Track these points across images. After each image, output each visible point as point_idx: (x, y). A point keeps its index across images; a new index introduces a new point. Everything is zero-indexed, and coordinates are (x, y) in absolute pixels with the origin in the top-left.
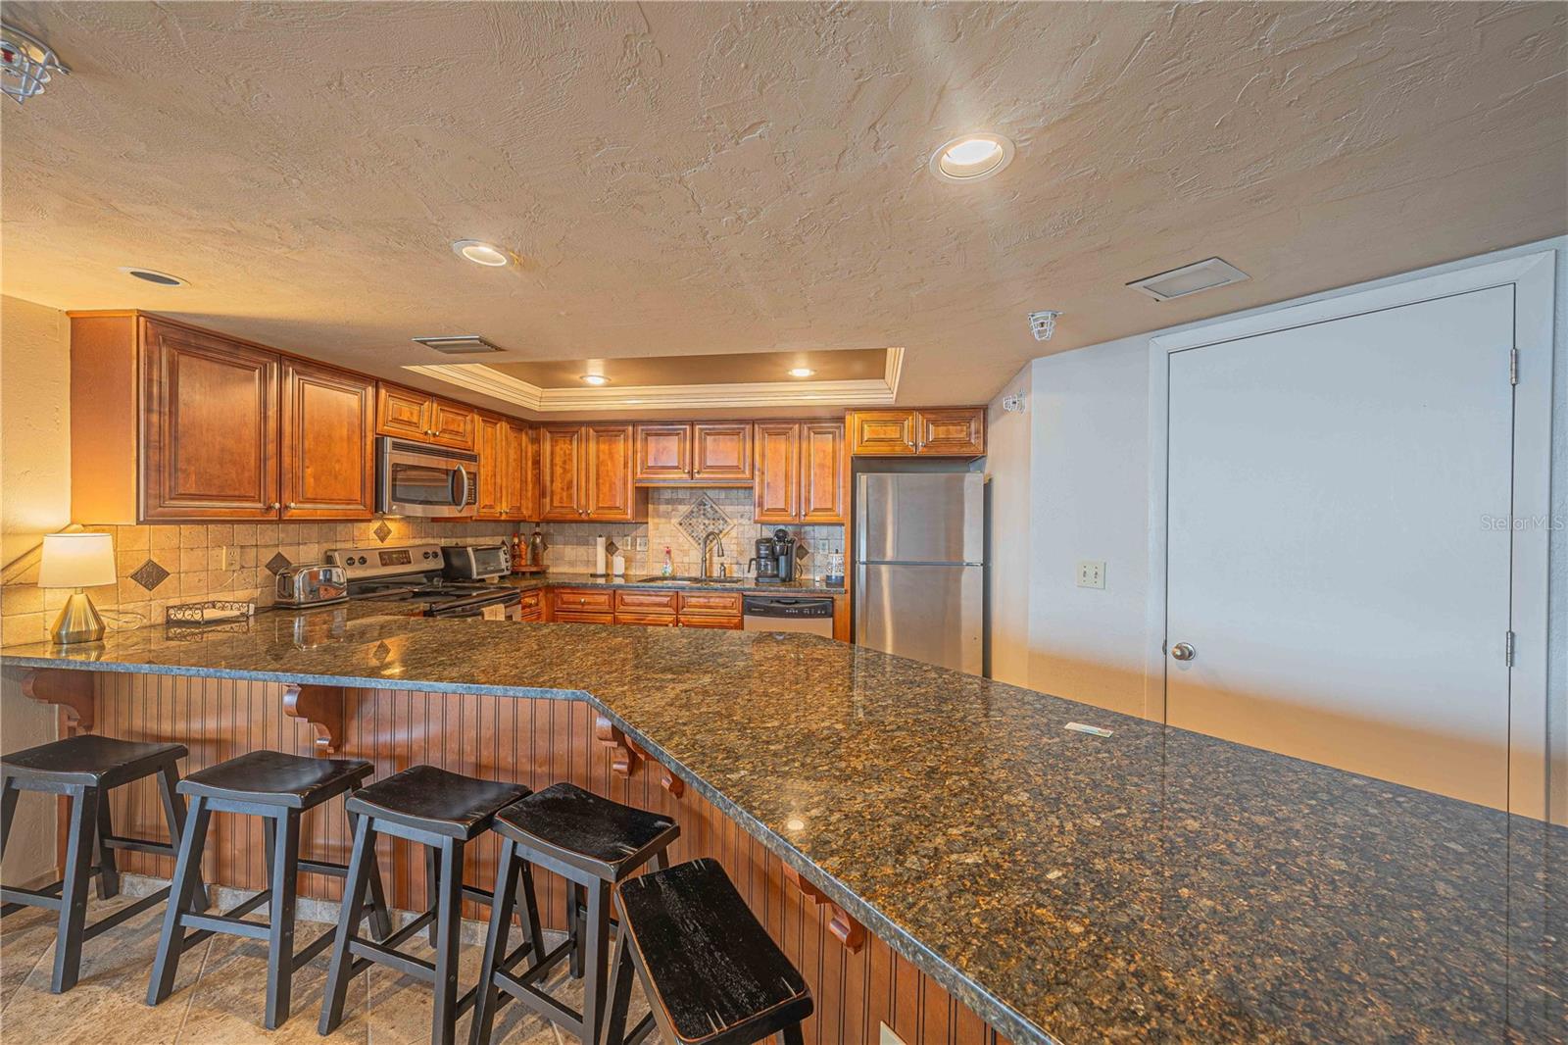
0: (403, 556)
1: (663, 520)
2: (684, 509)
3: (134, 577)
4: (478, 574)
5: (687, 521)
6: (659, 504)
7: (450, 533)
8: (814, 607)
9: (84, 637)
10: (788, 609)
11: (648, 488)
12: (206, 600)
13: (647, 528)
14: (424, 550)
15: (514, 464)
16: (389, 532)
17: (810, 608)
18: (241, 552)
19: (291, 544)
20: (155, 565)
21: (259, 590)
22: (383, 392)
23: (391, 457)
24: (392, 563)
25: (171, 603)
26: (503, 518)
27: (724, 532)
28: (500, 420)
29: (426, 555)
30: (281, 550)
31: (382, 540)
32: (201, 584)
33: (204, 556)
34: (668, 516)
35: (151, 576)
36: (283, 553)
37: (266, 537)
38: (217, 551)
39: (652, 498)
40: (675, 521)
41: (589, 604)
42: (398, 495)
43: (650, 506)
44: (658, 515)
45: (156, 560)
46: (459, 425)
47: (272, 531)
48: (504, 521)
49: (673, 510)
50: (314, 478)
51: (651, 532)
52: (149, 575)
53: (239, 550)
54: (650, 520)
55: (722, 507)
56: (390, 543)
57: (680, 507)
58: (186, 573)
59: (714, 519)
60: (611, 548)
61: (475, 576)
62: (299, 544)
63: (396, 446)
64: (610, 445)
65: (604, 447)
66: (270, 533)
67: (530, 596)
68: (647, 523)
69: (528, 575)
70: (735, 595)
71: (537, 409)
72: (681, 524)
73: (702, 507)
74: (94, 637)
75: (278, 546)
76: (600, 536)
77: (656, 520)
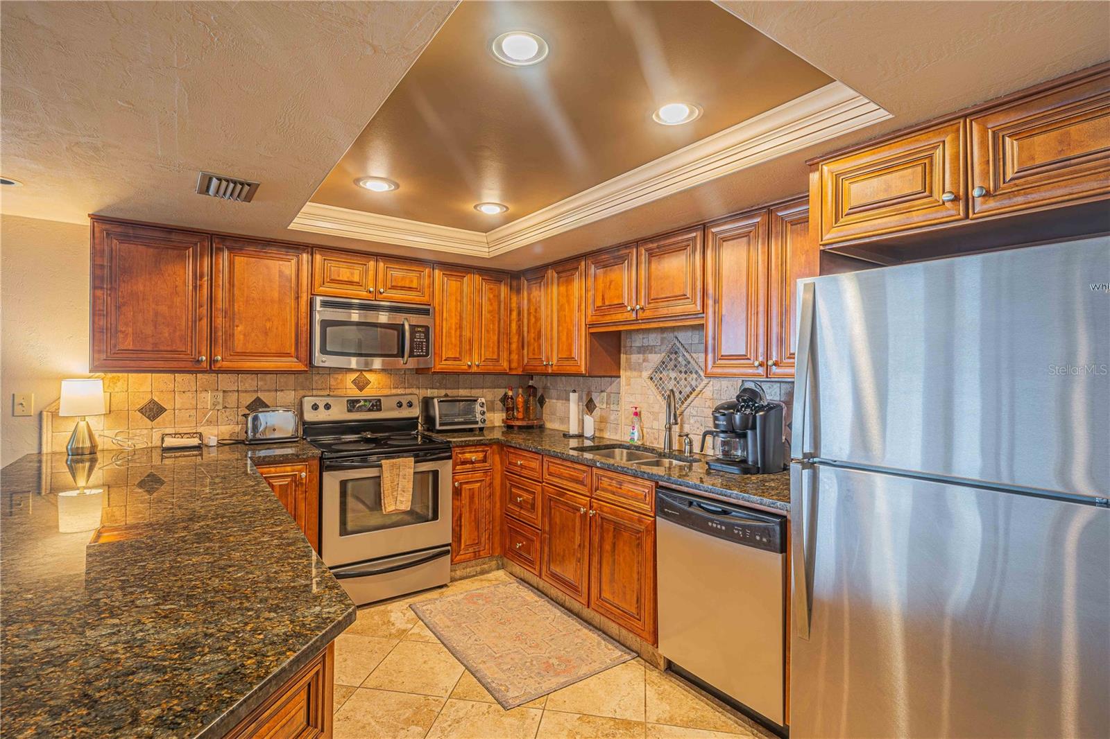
0: (376, 405)
1: (635, 374)
2: (655, 359)
3: (141, 411)
4: (441, 424)
5: (658, 376)
6: (632, 354)
7: (438, 384)
8: (749, 527)
9: (80, 451)
10: (712, 521)
11: (620, 332)
12: (194, 431)
13: (619, 383)
14: (397, 399)
15: (488, 316)
16: (368, 382)
17: (744, 527)
18: (224, 396)
19: (269, 391)
20: (155, 403)
21: (240, 426)
22: (318, 257)
23: (320, 314)
24: (360, 409)
25: (168, 431)
26: (474, 369)
27: (698, 390)
28: (469, 273)
29: (400, 405)
30: (260, 395)
31: (361, 389)
32: (191, 418)
33: (193, 398)
34: (638, 368)
35: (153, 411)
36: (262, 398)
37: (247, 385)
38: (204, 394)
39: (625, 347)
40: (646, 374)
41: (525, 468)
42: (328, 349)
43: (623, 357)
44: (630, 367)
45: (156, 399)
46: (412, 281)
47: (252, 379)
48: (475, 373)
49: (644, 361)
50: (244, 335)
51: (623, 389)
52: (151, 410)
53: (221, 394)
54: (622, 373)
55: (694, 355)
56: (369, 392)
57: (651, 356)
58: (180, 410)
59: (686, 373)
60: (590, 406)
61: (438, 427)
62: (276, 391)
63: (325, 304)
64: (567, 286)
65: (563, 289)
66: (250, 381)
67: (470, 452)
68: (619, 377)
69: (516, 428)
70: (648, 483)
71: (486, 255)
72: (651, 379)
73: (673, 356)
74: (87, 452)
75: (257, 391)
76: (574, 391)
77: (629, 373)
